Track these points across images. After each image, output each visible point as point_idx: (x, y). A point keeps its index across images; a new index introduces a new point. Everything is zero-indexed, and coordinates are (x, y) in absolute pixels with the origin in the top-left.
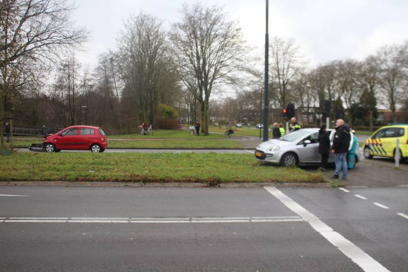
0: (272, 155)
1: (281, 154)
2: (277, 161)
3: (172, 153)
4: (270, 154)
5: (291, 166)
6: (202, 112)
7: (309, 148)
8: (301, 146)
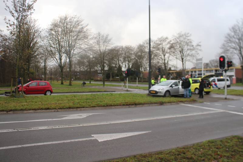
0: (161, 92)
1: (164, 91)
2: (163, 94)
3: (97, 94)
4: (160, 92)
5: (168, 96)
6: (62, 73)
7: (174, 89)
8: (171, 88)
